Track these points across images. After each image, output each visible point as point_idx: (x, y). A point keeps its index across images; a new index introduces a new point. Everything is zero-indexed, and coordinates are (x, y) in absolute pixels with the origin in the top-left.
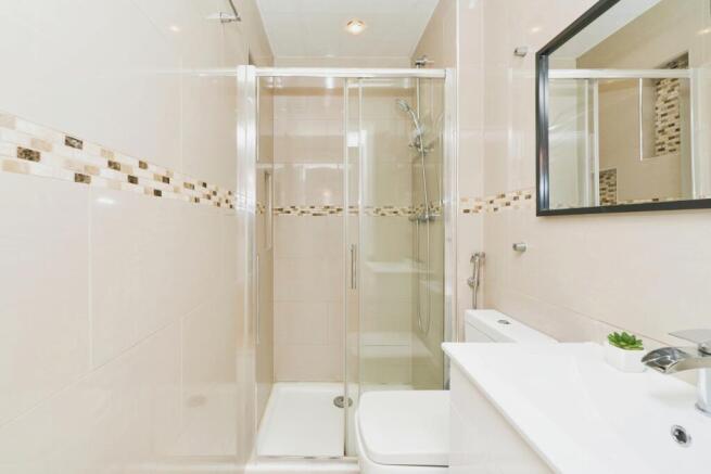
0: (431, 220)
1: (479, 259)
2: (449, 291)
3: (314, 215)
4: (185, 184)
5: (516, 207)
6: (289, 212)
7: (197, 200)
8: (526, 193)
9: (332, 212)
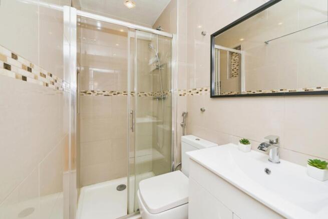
0: (164, 98)
1: (185, 115)
2: (173, 129)
3: (105, 95)
4: (41, 74)
5: (201, 94)
6: (90, 94)
7: (47, 85)
8: (205, 88)
9: (114, 94)
